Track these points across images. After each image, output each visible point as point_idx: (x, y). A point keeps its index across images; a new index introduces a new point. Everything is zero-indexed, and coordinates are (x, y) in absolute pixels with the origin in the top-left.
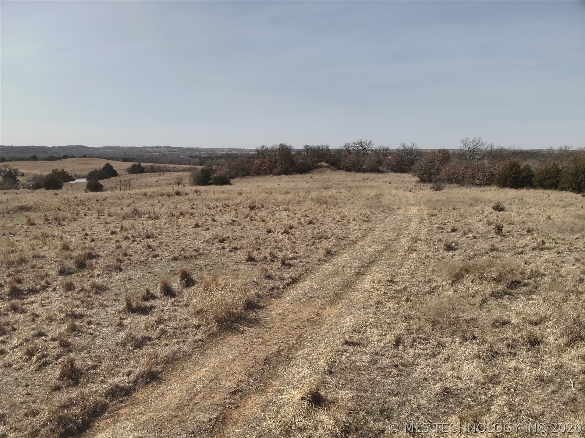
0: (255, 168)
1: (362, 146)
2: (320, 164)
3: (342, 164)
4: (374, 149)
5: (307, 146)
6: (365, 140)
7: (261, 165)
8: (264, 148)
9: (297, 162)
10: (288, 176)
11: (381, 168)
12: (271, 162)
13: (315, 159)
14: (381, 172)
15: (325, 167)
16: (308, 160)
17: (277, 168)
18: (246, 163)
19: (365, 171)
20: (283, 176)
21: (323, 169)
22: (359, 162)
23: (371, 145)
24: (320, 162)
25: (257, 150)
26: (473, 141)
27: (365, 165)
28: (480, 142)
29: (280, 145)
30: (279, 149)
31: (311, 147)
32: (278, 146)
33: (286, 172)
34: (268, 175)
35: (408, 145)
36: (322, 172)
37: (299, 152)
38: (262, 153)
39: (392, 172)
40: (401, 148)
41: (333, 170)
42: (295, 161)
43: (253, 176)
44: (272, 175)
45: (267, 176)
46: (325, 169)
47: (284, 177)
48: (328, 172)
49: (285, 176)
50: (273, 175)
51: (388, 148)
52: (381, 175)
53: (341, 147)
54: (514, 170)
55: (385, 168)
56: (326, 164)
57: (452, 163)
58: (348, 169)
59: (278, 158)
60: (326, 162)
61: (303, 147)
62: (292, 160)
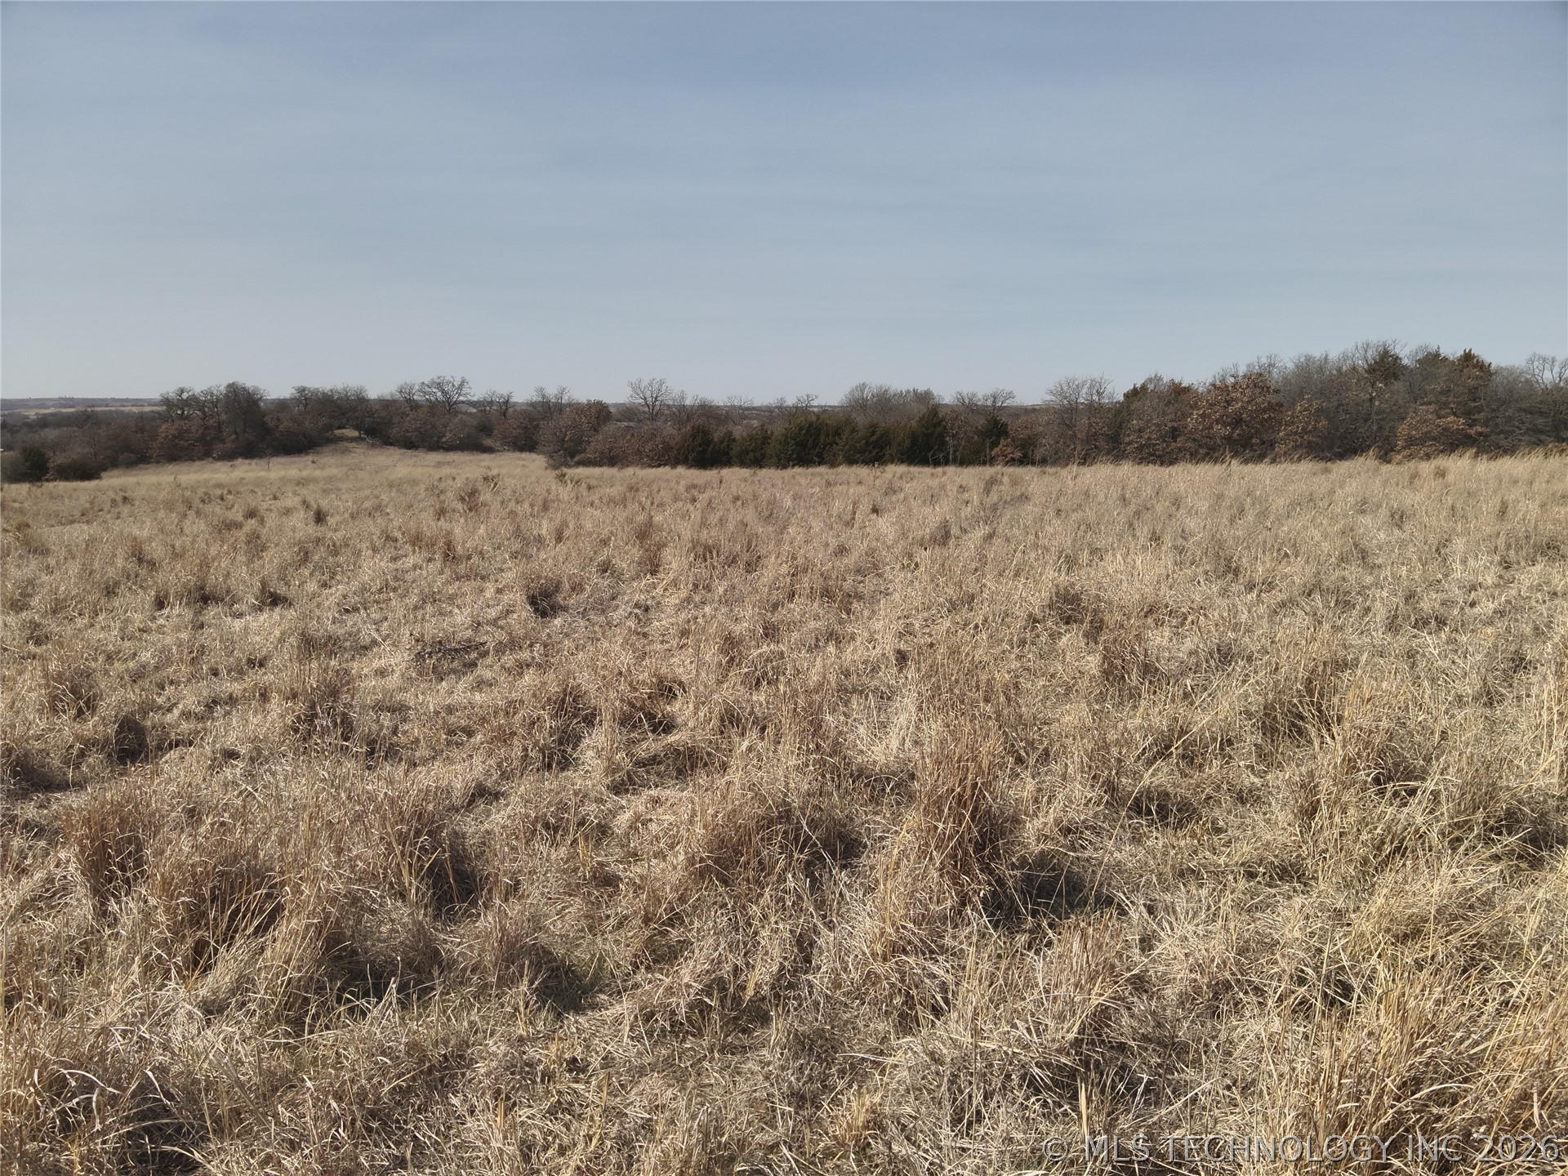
0: (162, 443)
1: (443, 391)
2: (338, 432)
3: (395, 431)
4: (475, 399)
5: (304, 389)
6: (448, 378)
7: (180, 435)
8: (185, 396)
9: (277, 427)
10: (254, 462)
11: (488, 442)
12: (207, 428)
13: (325, 420)
14: (488, 450)
15: (353, 440)
16: (307, 423)
17: (223, 442)
18: (136, 432)
19: (449, 448)
20: (240, 460)
21: (346, 444)
22: (434, 427)
23: (465, 390)
24: (340, 428)
25: (166, 402)
26: (651, 384)
27: (448, 435)
28: (664, 388)
29: (229, 386)
30: (226, 395)
31: (316, 392)
32: (223, 389)
33: (250, 451)
34: (200, 459)
35: (551, 392)
36: (346, 451)
37: (282, 405)
38: (179, 407)
39: (514, 451)
40: (536, 398)
41: (373, 446)
42: (271, 424)
43: (158, 462)
44: (210, 459)
45: (197, 463)
46: (354, 444)
47: (242, 464)
48: (359, 451)
49: (247, 461)
50: (214, 458)
51: (509, 397)
52: (486, 456)
53: (392, 395)
54: (699, 440)
55: (498, 444)
56: (356, 434)
57: (610, 428)
58: (409, 444)
59: (224, 417)
60: (357, 428)
61: (293, 391)
62: (264, 424)
